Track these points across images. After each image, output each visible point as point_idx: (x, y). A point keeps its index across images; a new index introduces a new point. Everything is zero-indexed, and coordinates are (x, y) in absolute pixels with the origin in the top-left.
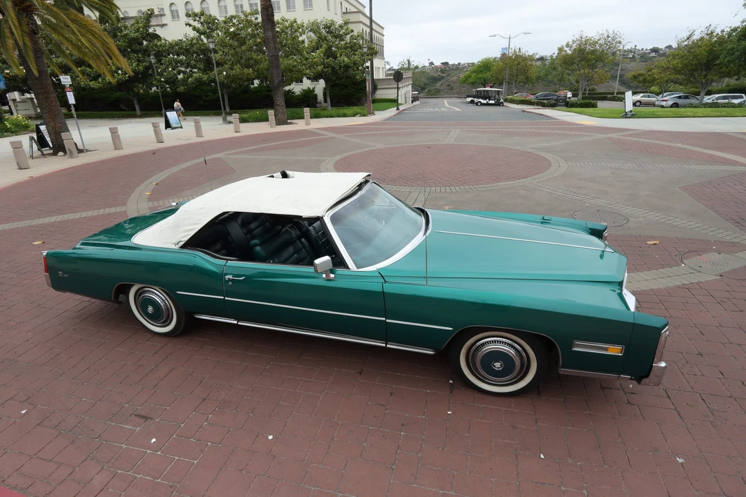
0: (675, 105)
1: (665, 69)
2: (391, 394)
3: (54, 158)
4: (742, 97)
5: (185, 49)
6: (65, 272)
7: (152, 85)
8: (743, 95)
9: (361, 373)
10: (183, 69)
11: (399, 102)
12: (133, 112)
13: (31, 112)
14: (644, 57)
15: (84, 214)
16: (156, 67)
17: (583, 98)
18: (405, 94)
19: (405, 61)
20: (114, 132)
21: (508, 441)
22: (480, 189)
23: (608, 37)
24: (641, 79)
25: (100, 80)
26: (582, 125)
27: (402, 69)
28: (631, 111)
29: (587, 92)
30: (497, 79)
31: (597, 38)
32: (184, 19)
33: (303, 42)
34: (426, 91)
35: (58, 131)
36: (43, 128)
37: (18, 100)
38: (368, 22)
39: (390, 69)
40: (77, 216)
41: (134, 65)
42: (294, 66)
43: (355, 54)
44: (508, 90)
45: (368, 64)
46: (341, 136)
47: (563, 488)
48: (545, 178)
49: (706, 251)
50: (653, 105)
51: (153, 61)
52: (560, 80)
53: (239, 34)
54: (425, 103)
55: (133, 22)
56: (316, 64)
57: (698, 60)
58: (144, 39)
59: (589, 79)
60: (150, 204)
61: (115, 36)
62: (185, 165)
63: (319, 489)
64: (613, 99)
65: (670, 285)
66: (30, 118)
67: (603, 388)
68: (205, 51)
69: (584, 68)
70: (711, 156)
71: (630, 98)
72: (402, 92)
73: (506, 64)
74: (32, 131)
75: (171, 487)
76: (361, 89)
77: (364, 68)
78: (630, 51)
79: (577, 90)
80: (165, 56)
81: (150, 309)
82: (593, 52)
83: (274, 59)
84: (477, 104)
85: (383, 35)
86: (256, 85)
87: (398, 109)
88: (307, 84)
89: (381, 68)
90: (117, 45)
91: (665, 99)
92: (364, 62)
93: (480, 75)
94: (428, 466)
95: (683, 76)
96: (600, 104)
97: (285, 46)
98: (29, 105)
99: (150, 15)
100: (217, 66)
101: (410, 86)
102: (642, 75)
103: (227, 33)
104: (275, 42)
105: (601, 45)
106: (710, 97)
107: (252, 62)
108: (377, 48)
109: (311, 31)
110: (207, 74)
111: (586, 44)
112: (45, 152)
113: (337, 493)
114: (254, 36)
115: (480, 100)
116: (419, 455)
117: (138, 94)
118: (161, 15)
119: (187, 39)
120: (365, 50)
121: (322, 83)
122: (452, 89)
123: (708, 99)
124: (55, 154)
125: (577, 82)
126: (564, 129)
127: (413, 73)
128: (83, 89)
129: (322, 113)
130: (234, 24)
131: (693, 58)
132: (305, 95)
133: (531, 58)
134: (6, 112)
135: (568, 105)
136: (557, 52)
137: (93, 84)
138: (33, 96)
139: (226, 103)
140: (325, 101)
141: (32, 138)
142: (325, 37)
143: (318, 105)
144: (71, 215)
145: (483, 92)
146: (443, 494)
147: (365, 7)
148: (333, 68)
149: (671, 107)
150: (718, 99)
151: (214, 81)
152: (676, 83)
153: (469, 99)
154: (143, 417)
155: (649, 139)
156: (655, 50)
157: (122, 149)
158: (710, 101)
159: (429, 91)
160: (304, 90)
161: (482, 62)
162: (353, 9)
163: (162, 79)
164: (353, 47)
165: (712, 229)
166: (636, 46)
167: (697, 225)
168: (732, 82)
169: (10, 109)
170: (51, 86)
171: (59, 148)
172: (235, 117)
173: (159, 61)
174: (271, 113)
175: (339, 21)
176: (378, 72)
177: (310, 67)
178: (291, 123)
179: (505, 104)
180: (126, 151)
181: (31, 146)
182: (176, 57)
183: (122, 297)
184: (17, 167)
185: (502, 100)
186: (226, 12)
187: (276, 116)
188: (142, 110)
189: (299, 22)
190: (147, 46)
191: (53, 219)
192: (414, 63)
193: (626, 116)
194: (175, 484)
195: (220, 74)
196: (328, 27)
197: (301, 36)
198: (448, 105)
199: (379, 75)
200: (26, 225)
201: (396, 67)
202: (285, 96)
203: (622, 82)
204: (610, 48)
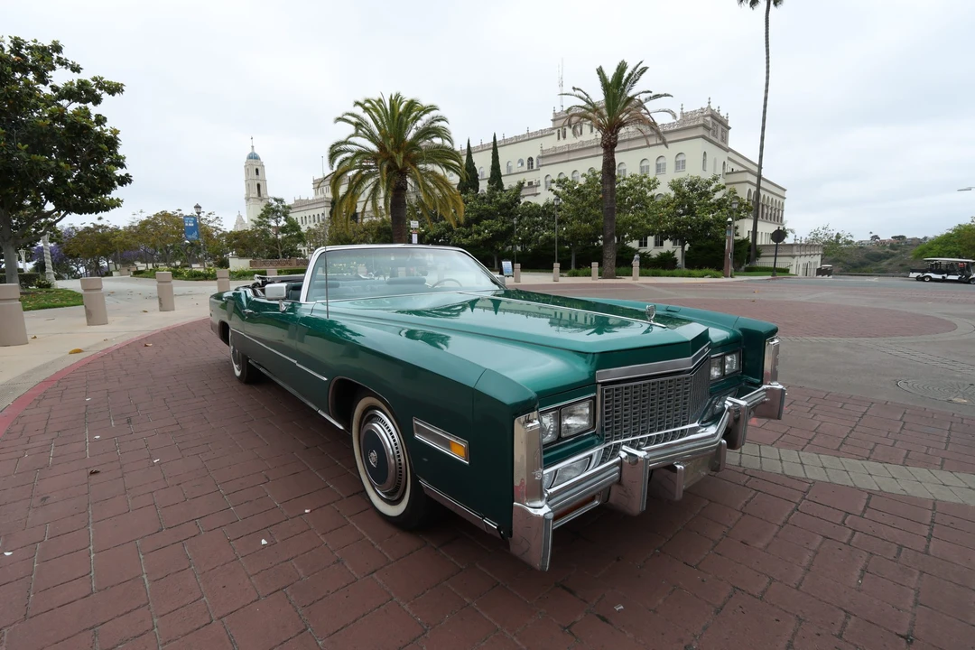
85: (784, 198)
100: (559, 223)
147: (752, 164)
148: (690, 226)
177: (655, 223)
187: (600, 269)
195: (560, 230)
196: (692, 185)
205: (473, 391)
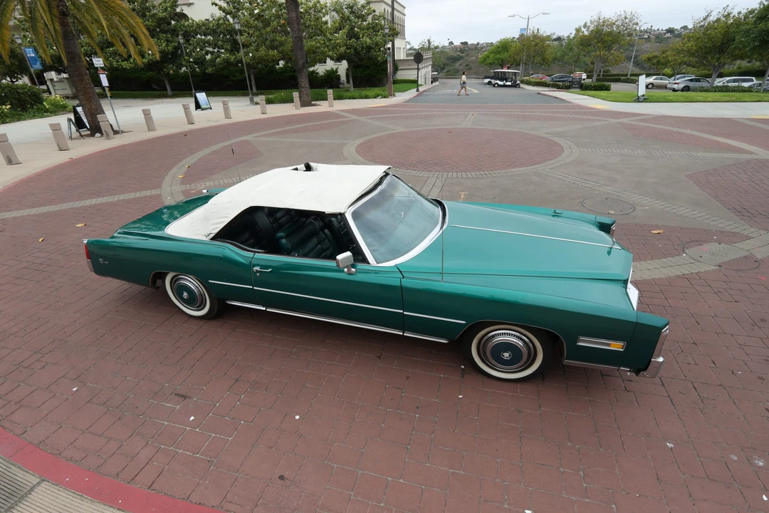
0: (686, 89)
1: (679, 52)
2: (408, 378)
3: (92, 140)
4: (752, 80)
5: (212, 30)
6: (105, 258)
7: (182, 65)
8: (754, 78)
9: (380, 357)
10: (211, 49)
11: (419, 83)
12: (165, 92)
13: (68, 92)
14: (659, 37)
15: (122, 197)
16: (185, 47)
17: (597, 80)
18: (425, 75)
19: (426, 41)
20: (147, 114)
21: (514, 425)
22: (494, 175)
23: (626, 18)
24: (655, 61)
25: (131, 60)
26: (595, 109)
27: (422, 48)
28: (643, 95)
29: (602, 74)
30: (515, 60)
31: (614, 19)
33: (326, 23)
34: (445, 71)
35: (94, 112)
36: (79, 109)
37: (55, 80)
38: (390, 1)
39: (410, 49)
40: (115, 198)
41: (163, 45)
42: (317, 48)
43: (377, 35)
44: (525, 71)
45: (390, 45)
46: (362, 119)
47: (561, 469)
48: (557, 164)
49: (706, 242)
50: (665, 87)
51: (181, 41)
52: (576, 62)
53: (263, 16)
54: (444, 84)
56: (339, 45)
57: (713, 42)
58: (172, 19)
59: (604, 60)
60: (183, 187)
61: (144, 16)
62: (214, 148)
63: (341, 466)
64: (627, 81)
65: (672, 275)
66: (67, 98)
67: (602, 376)
68: (232, 32)
69: (600, 50)
70: (718, 143)
71: (643, 80)
72: (422, 72)
73: (524, 45)
74: (70, 112)
75: (209, 461)
76: (383, 70)
77: (386, 49)
78: (646, 32)
79: (592, 71)
80: (193, 37)
81: (185, 295)
82: (610, 34)
83: (299, 39)
84: (494, 85)
85: (405, 15)
86: (281, 66)
87: (418, 90)
88: (330, 64)
89: (401, 49)
90: (146, 26)
91: (677, 82)
92: (386, 43)
93: (498, 56)
94: (440, 447)
95: (697, 59)
96: (614, 86)
97: (308, 27)
98: (65, 85)
100: (243, 47)
101: (430, 67)
102: (656, 57)
103: (251, 14)
104: (299, 23)
105: (618, 26)
106: (721, 79)
107: (276, 43)
108: (398, 28)
109: (334, 10)
110: (234, 54)
111: (603, 25)
112: (83, 133)
113: (357, 470)
114: (278, 17)
115: (498, 82)
116: (432, 436)
117: (168, 74)
119: (214, 19)
120: (387, 31)
121: (345, 64)
122: (470, 69)
123: (719, 82)
124: (92, 135)
125: (593, 63)
126: (578, 113)
127: (433, 54)
128: (116, 69)
129: (345, 94)
130: (258, 3)
131: (708, 41)
132: (329, 76)
133: (548, 38)
134: (44, 91)
135: (583, 88)
136: (574, 32)
137: (125, 64)
139: (253, 83)
140: (348, 82)
141: (70, 120)
142: (348, 17)
143: (341, 86)
144: (110, 197)
145: (500, 74)
146: (453, 473)
148: (356, 49)
149: (683, 90)
150: (728, 82)
151: (241, 61)
152: (689, 65)
153: (487, 81)
154: (182, 396)
155: (659, 124)
156: (670, 31)
158: (721, 84)
159: (447, 72)
160: (327, 71)
161: (500, 42)
163: (191, 60)
164: (375, 28)
165: (714, 219)
166: (652, 27)
167: (700, 215)
168: (744, 64)
169: (48, 88)
170: (84, 69)
171: (96, 129)
172: (261, 99)
173: (187, 41)
174: (296, 94)
176: (399, 52)
177: (333, 48)
178: (315, 105)
179: (522, 85)
180: (160, 132)
181: (70, 128)
182: (203, 37)
183: (159, 282)
184: (57, 149)
185: (518, 82)
187: (300, 97)
188: (172, 90)
189: (322, 3)
190: (175, 26)
191: (94, 201)
192: (435, 43)
193: (638, 100)
194: (213, 459)
195: (246, 56)
196: (350, 7)
197: (324, 16)
199: (400, 55)
200: (68, 207)
201: (416, 47)
202: (309, 76)
203: (637, 64)
204: (626, 29)
205: (637, 323)
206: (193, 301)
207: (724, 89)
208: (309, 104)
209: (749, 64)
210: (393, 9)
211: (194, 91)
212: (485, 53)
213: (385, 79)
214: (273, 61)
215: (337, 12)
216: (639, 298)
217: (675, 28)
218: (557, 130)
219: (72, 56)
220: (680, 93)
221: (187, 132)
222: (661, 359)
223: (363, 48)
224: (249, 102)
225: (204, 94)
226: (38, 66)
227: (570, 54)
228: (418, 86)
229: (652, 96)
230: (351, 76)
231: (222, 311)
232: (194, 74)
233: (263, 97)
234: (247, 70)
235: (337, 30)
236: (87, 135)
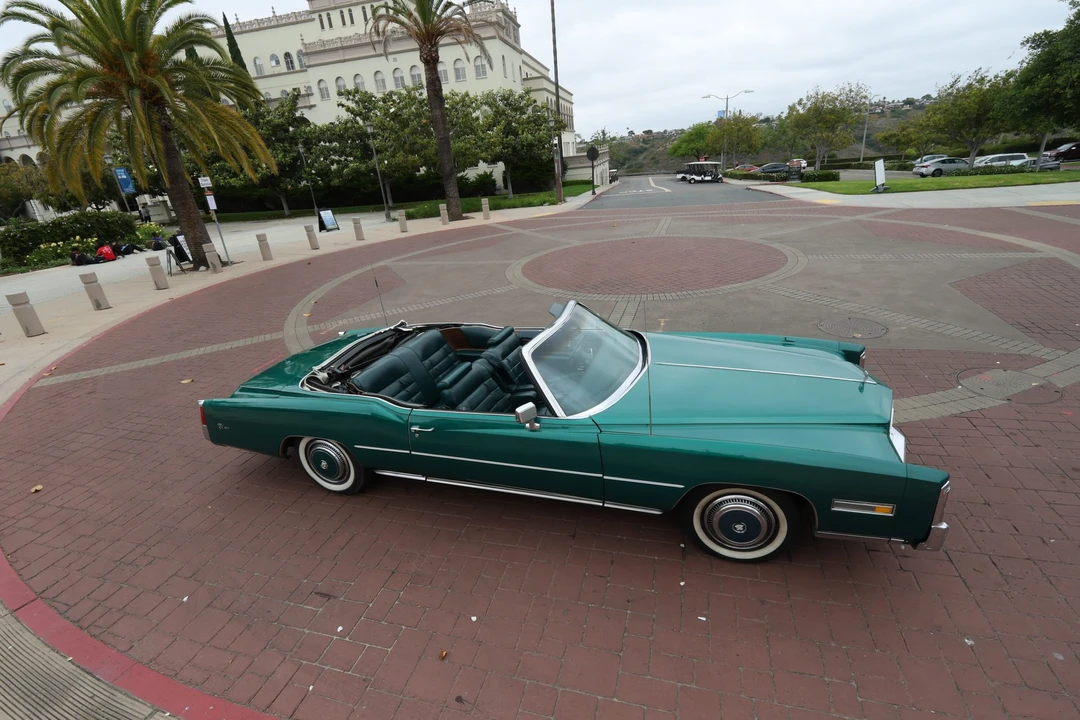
0: (938, 173)
1: (923, 128)
2: (612, 562)
3: (196, 274)
4: (1023, 157)
5: (338, 135)
6: (225, 422)
7: (301, 179)
8: (1025, 154)
10: (337, 158)
11: (595, 184)
12: (281, 211)
13: (165, 217)
14: (895, 111)
15: (236, 344)
16: (305, 157)
17: (822, 168)
18: (601, 173)
19: (600, 132)
20: (262, 239)
21: (756, 620)
22: (701, 295)
23: (851, 91)
24: (894, 141)
25: (241, 176)
26: (818, 204)
27: (596, 141)
28: (883, 185)
29: (826, 159)
30: (714, 150)
31: (836, 93)
32: (335, 98)
34: (626, 167)
35: (199, 241)
36: (181, 239)
37: (149, 204)
38: (553, 88)
39: (581, 143)
40: (227, 346)
41: (280, 156)
42: (466, 149)
43: (539, 130)
44: (727, 162)
45: (556, 142)
46: (527, 232)
47: (826, 679)
48: (780, 277)
49: (987, 368)
51: (301, 150)
52: (791, 146)
53: (400, 115)
54: (626, 183)
55: (276, 105)
56: (494, 144)
57: (966, 114)
58: (290, 125)
59: (828, 143)
60: (311, 329)
61: (257, 124)
62: (347, 277)
63: (535, 682)
64: (860, 167)
65: (945, 414)
66: (164, 224)
67: (868, 550)
68: (363, 135)
69: (821, 132)
72: (598, 170)
73: (724, 130)
75: (364, 680)
76: (549, 171)
77: (551, 146)
78: (878, 105)
79: (814, 157)
80: (315, 144)
81: (324, 464)
82: (832, 111)
83: (445, 141)
84: (690, 181)
85: (572, 104)
86: (422, 172)
87: (594, 193)
88: (483, 168)
89: (569, 145)
90: (260, 134)
91: (925, 164)
92: (551, 138)
93: (692, 145)
94: (662, 653)
95: (947, 135)
96: (844, 174)
97: (455, 125)
98: (162, 209)
99: (296, 96)
100: (377, 154)
101: (607, 164)
102: (892, 136)
103: (386, 114)
104: (444, 122)
105: (842, 102)
106: (983, 158)
107: (417, 147)
108: (565, 119)
109: (486, 104)
110: (366, 162)
111: (823, 102)
112: (185, 267)
113: (557, 687)
114: (418, 115)
115: (694, 177)
116: (651, 639)
117: (286, 191)
118: (309, 95)
119: (340, 123)
120: (552, 124)
121: (501, 166)
122: (657, 162)
123: (980, 161)
124: (196, 269)
125: (813, 147)
126: (801, 211)
127: (610, 147)
128: (223, 187)
129: (503, 203)
130: (394, 101)
131: (960, 112)
132: (482, 181)
133: (754, 119)
135: (805, 179)
136: (786, 111)
137: (234, 182)
138: (167, 198)
139: (389, 195)
140: (506, 187)
141: (170, 252)
142: (504, 111)
143: (497, 193)
144: (221, 344)
145: (696, 167)
146: (682, 688)
147: (548, 70)
148: (514, 148)
149: (933, 175)
150: (992, 160)
151: (374, 170)
152: (939, 143)
153: (680, 176)
154: (325, 595)
155: (908, 220)
156: (909, 102)
157: (271, 259)
158: (983, 164)
159: (629, 167)
160: (479, 176)
161: (693, 128)
162: (535, 74)
163: (313, 172)
164: (537, 122)
165: (994, 338)
166: (884, 98)
168: (1010, 137)
170: (188, 190)
171: (200, 261)
172: (399, 214)
173: (309, 150)
174: (443, 207)
175: (519, 90)
176: (568, 148)
177: (486, 149)
178: (467, 218)
179: (725, 180)
180: (278, 261)
181: (169, 261)
182: (327, 144)
183: (290, 450)
184: (154, 287)
185: (720, 176)
186: (384, 87)
187: (448, 210)
188: (290, 209)
189: (471, 96)
190: (294, 133)
191: (200, 351)
192: (611, 134)
193: (877, 191)
194: (369, 677)
195: (380, 163)
196: (505, 99)
197: (474, 112)
198: (654, 185)
199: (569, 151)
200: (171, 359)
201: (588, 140)
202: (458, 184)
203: (870, 144)
204: (853, 105)
205: (907, 479)
206: (334, 471)
207: (988, 171)
208: (459, 217)
209: (1017, 137)
210: (558, 97)
211: (316, 208)
212: (676, 142)
213: (552, 182)
214: (413, 167)
215: (490, 106)
216: (906, 448)
217: (916, 98)
218: (775, 233)
219: (175, 176)
220: (930, 179)
221: (311, 259)
222: (944, 526)
223: (523, 146)
224: (384, 219)
225: (330, 211)
226: (131, 189)
227: (784, 138)
228: (594, 187)
229: (895, 185)
230: (509, 180)
231: (369, 484)
232: (316, 188)
233: (403, 212)
234: (383, 180)
235: (490, 127)
236: (189, 269)
